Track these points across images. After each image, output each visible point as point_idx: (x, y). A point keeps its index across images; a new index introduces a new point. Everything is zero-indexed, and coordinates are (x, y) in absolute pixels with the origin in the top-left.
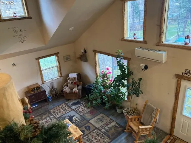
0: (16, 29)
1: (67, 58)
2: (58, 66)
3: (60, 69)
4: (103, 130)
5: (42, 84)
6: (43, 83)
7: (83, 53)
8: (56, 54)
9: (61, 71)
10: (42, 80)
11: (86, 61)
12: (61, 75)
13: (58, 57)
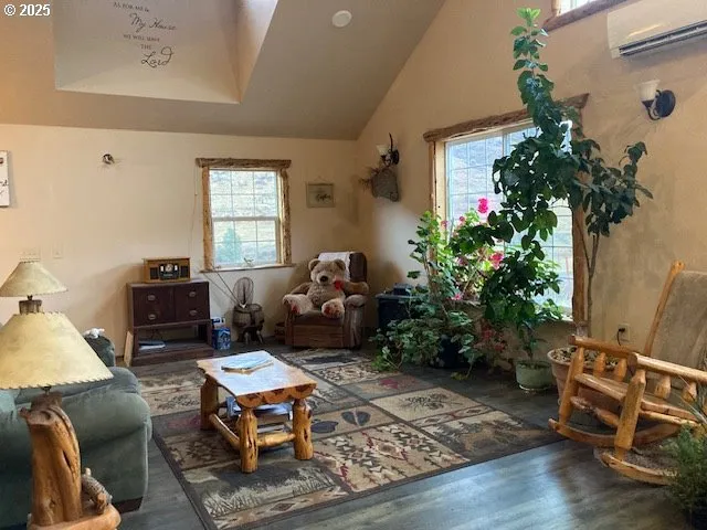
0: (141, 14)
1: (322, 194)
2: (282, 216)
3: (287, 229)
4: (432, 430)
5: (202, 272)
6: (210, 271)
7: (384, 157)
8: (281, 166)
9: (288, 237)
10: (205, 257)
11: (395, 196)
12: (288, 255)
13: (285, 176)
